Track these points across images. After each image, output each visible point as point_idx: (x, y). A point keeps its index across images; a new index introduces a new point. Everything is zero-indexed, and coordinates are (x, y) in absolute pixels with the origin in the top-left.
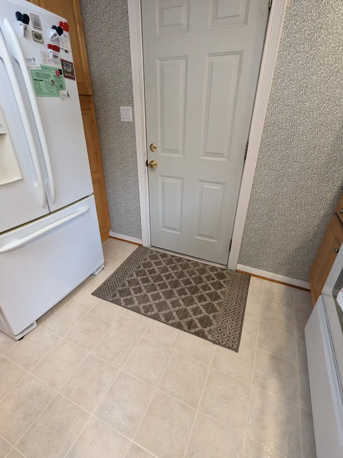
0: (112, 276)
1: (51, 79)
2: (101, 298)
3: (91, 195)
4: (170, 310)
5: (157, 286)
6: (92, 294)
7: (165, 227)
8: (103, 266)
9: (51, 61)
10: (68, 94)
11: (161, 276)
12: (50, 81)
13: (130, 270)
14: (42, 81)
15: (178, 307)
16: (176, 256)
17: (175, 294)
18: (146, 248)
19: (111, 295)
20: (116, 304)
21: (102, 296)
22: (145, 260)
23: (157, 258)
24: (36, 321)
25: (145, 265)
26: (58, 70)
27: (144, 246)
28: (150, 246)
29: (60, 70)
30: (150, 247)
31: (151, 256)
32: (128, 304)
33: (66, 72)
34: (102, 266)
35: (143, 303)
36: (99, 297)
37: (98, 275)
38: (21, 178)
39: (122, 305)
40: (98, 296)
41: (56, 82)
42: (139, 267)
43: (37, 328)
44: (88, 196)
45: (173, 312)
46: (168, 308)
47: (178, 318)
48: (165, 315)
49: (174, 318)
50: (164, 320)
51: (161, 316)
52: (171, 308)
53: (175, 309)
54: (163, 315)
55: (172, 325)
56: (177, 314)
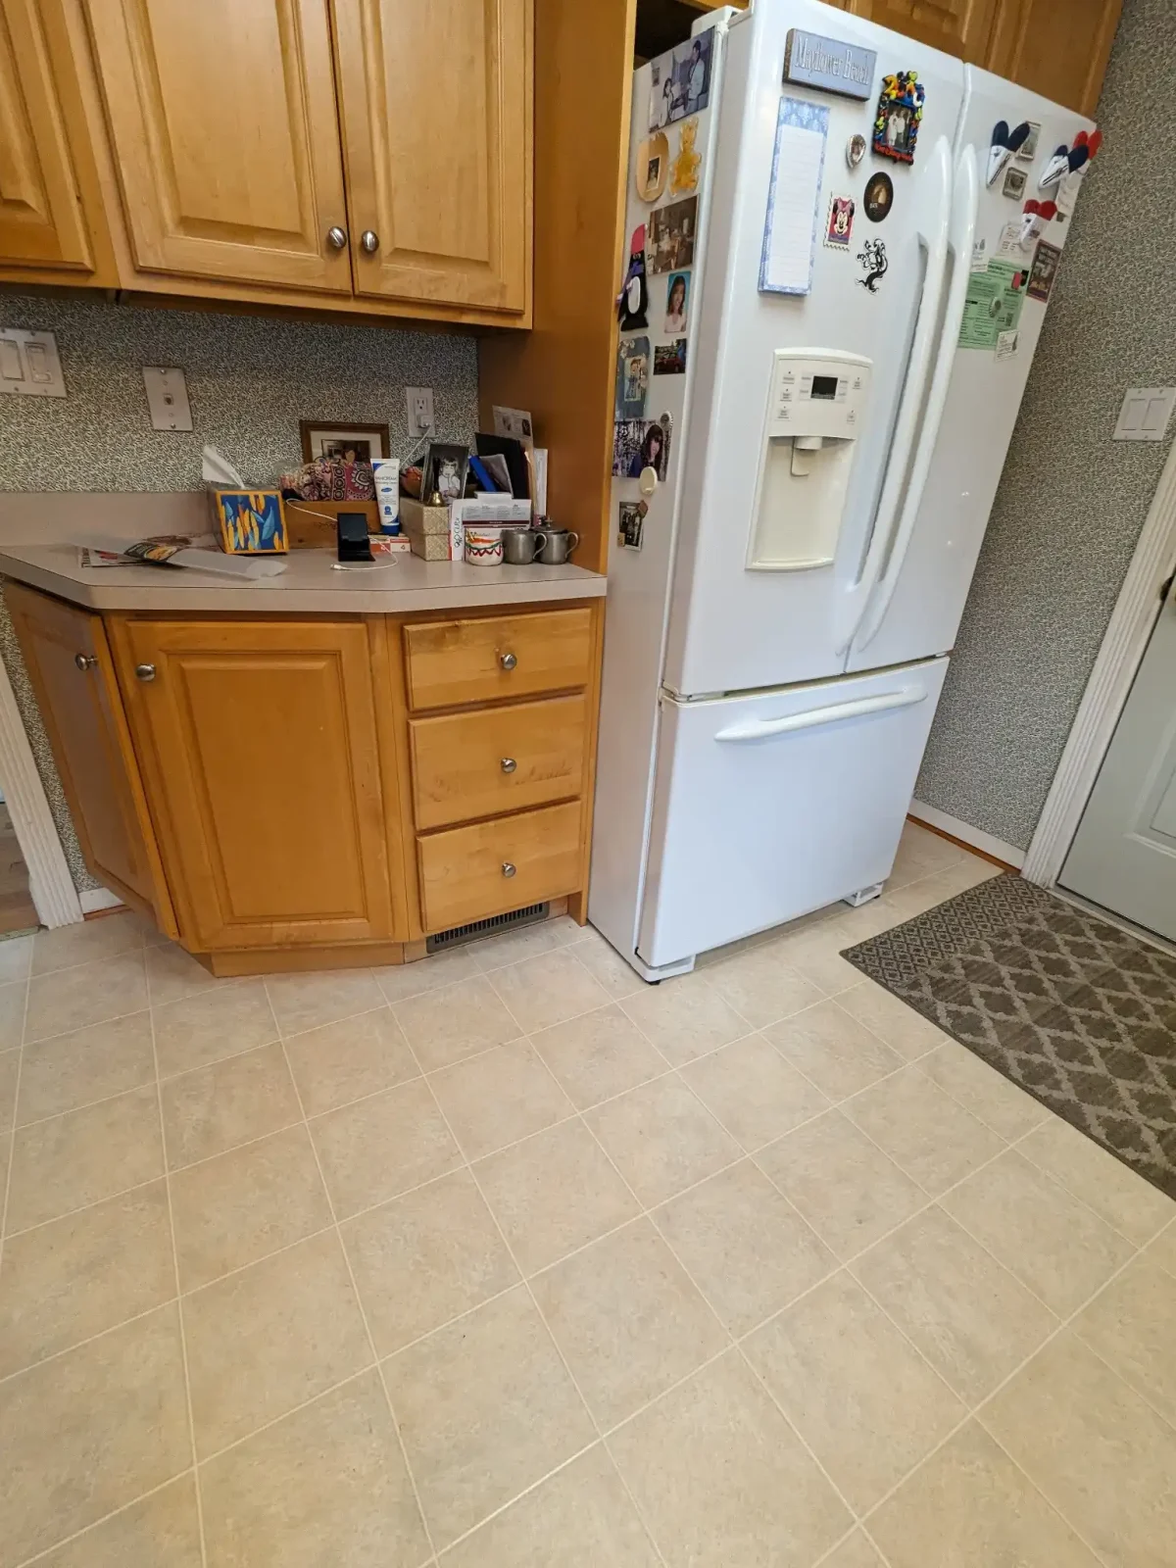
0: (907, 928)
1: (996, 299)
2: (869, 975)
3: (943, 654)
4: (1130, 1117)
5: (1077, 1020)
6: (844, 954)
7: (1154, 832)
8: (879, 890)
9: (1017, 248)
10: (1014, 343)
11: (1091, 993)
12: (994, 303)
13: (972, 933)
14: (976, 303)
15: (1165, 1119)
16: (1162, 953)
17: (1152, 1074)
18: (1036, 887)
19: (905, 979)
20: (919, 1011)
21: (874, 971)
22: (1031, 921)
23: (1080, 933)
24: (697, 955)
25: (1027, 937)
26: (1021, 271)
27: (1025, 877)
28: (1052, 885)
29: (1025, 273)
30: (1048, 888)
31: (1052, 917)
32: (962, 1028)
33: (1037, 277)
34: (877, 887)
35: (1021, 1050)
36: (865, 971)
37: (864, 909)
38: (831, 559)
39: (940, 1021)
40: (863, 965)
41: (1003, 306)
42: (1005, 935)
43: (692, 975)
44: (933, 657)
45: (1143, 1128)
46: (1120, 1105)
47: (1165, 1158)
48: (1107, 1122)
49: (1146, 1149)
50: (1104, 1137)
51: (1091, 1120)
52: (1135, 1111)
53: (1151, 1123)
54: (1098, 1117)
55: (1134, 1165)
56: (1159, 1141)
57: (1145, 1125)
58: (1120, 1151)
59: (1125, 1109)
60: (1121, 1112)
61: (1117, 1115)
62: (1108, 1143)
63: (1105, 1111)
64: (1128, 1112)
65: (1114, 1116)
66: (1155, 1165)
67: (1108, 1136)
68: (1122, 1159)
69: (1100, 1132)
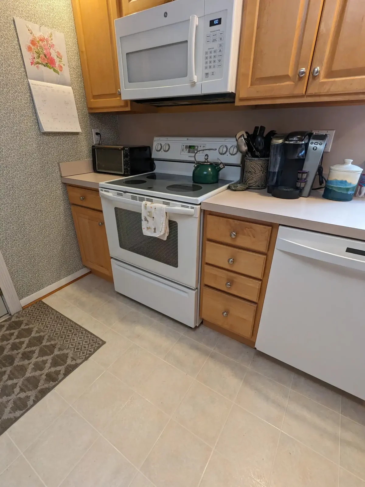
45: (18, 396)
46: (5, 403)
47: (33, 391)
48: (14, 410)
49: (28, 397)
50: (21, 412)
51: (12, 416)
52: (9, 398)
53: (16, 393)
54: (10, 413)
55: (35, 402)
56: (25, 392)
57: (17, 395)
58: (29, 407)
59: (8, 401)
60: (9, 403)
61: (10, 405)
62: (24, 411)
63: (8, 410)
64: (10, 400)
65: (11, 406)
66: (36, 395)
67: (21, 410)
68: (32, 406)
69: (18, 413)
